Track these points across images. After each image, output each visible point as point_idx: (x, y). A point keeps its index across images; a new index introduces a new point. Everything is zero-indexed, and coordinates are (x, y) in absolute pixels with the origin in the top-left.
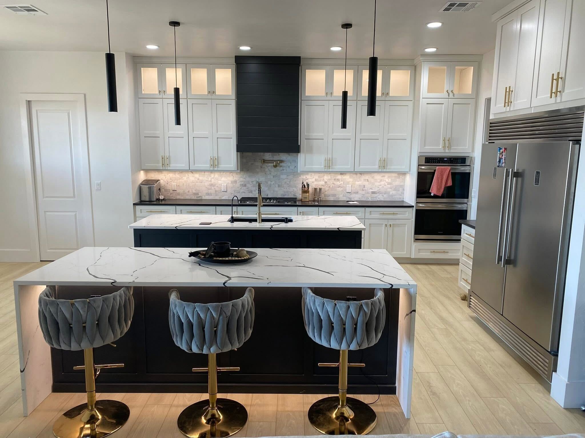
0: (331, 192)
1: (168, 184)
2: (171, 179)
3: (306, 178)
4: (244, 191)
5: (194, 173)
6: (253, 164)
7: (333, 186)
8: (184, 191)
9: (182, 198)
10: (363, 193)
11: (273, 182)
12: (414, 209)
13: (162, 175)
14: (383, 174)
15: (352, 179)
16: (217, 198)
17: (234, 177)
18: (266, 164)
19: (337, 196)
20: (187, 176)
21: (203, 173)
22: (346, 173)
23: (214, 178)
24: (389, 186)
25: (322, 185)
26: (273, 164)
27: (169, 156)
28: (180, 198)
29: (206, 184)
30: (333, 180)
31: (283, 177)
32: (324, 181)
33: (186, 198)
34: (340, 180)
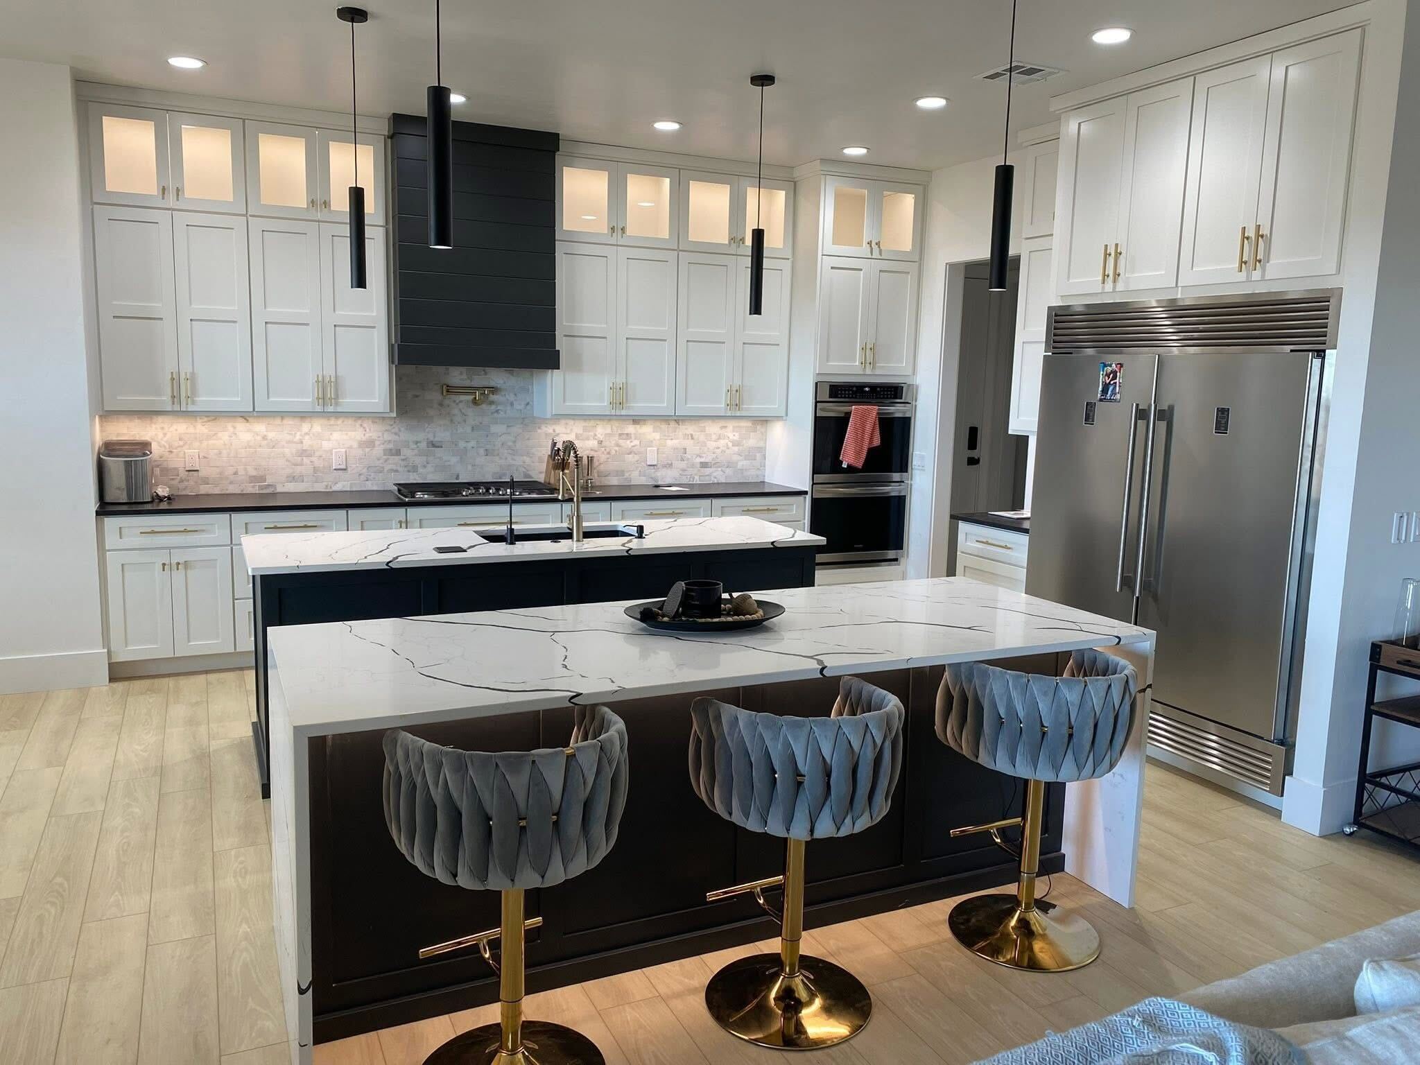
0: (612, 466)
1: (171, 452)
2: (180, 439)
3: (554, 431)
4: (395, 468)
5: (250, 419)
6: (417, 396)
7: (616, 451)
8: (221, 473)
9: (217, 491)
10: (683, 465)
11: (473, 443)
12: (808, 498)
13: (154, 426)
14: (722, 423)
15: (659, 433)
16: (320, 487)
17: (368, 430)
18: (453, 397)
19: (627, 475)
20: (231, 429)
21: (278, 421)
22: (645, 420)
23: (311, 435)
24: (736, 449)
25: (592, 450)
26: (471, 397)
27: (193, 374)
28: (211, 492)
29: (287, 451)
30: (617, 438)
31: (495, 429)
32: (596, 439)
33: (228, 492)
34: (633, 436)
